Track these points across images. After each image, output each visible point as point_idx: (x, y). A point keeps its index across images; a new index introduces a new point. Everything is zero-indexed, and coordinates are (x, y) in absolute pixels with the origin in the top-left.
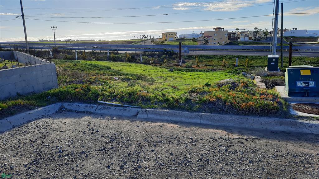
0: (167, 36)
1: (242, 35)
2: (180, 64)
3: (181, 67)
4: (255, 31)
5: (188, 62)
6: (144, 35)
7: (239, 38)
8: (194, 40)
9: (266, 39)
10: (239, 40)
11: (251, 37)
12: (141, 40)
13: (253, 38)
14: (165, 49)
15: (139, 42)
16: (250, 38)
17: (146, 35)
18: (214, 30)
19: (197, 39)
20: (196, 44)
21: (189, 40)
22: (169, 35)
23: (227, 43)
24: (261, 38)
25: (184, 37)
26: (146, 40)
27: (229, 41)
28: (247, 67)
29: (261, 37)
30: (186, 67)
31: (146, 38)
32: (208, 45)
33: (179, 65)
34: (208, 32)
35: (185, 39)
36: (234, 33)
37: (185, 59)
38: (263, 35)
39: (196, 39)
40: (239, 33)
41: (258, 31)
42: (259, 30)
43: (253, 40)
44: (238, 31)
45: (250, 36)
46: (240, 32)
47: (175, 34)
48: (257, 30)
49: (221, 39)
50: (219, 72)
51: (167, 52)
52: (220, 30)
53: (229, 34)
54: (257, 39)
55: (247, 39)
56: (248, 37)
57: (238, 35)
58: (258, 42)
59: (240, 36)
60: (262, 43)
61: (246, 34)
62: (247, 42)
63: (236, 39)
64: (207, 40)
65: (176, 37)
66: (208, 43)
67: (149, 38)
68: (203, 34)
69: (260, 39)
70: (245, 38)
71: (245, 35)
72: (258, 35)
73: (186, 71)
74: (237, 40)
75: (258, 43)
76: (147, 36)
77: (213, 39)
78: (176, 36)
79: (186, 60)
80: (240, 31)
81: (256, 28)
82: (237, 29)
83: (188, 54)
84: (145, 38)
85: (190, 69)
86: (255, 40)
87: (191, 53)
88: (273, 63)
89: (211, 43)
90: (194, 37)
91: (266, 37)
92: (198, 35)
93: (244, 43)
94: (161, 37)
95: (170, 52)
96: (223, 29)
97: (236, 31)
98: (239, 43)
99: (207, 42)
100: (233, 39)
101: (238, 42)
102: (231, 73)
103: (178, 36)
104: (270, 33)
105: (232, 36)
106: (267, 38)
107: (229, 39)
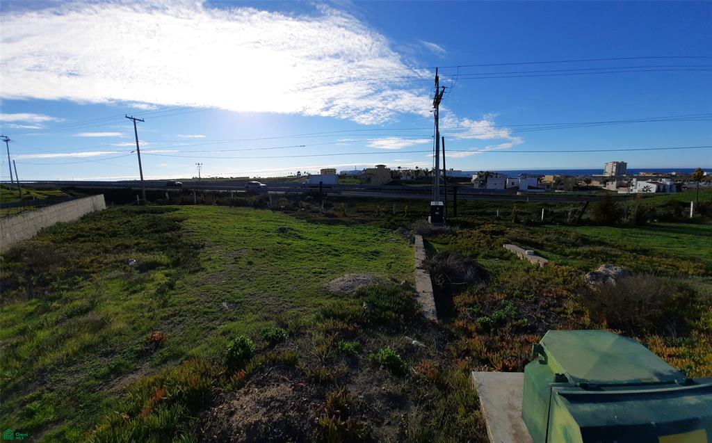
0: (326, 174)
1: (404, 174)
2: (320, 210)
4: (416, 170)
8: (356, 178)
13: (415, 177)
15: (294, 179)
16: (412, 177)
17: (302, 172)
18: (377, 167)
20: (357, 182)
21: (350, 177)
22: (329, 172)
23: (389, 182)
25: (345, 173)
26: (302, 177)
27: (391, 180)
28: (407, 216)
30: (327, 215)
31: (302, 175)
32: (371, 184)
33: (317, 212)
34: (370, 169)
35: (346, 177)
36: (396, 172)
39: (358, 177)
41: (419, 171)
42: (420, 169)
43: (414, 179)
45: (411, 175)
46: (402, 171)
47: (334, 170)
48: (418, 169)
49: (384, 177)
50: (369, 225)
52: (383, 167)
53: (392, 172)
54: (419, 179)
55: (409, 178)
57: (400, 174)
59: (403, 176)
60: (424, 183)
61: (407, 172)
62: (409, 181)
65: (335, 175)
67: (306, 175)
68: (365, 171)
69: (422, 178)
70: (407, 177)
71: (406, 174)
72: (420, 175)
74: (400, 179)
75: (419, 183)
76: (304, 173)
77: (376, 178)
78: (335, 173)
79: (334, 204)
80: (402, 169)
81: (417, 167)
82: (399, 168)
86: (417, 180)
87: (344, 194)
88: (437, 213)
89: (373, 183)
92: (360, 172)
93: (407, 182)
94: (320, 174)
96: (385, 167)
98: (401, 183)
99: (369, 180)
100: (396, 179)
101: (400, 181)
102: (385, 227)
103: (338, 172)
104: (431, 172)
105: (394, 175)
106: (428, 178)
107: (392, 177)
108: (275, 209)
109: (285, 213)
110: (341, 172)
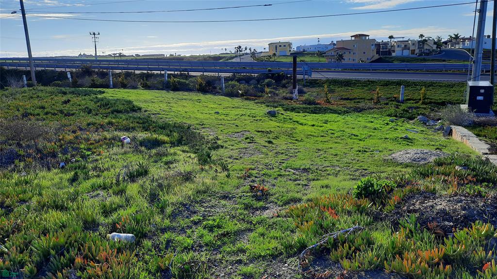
0: (276, 49)
1: (398, 46)
2: (294, 96)
3: (295, 102)
4: (420, 40)
5: (308, 91)
6: (240, 47)
7: (394, 51)
8: (321, 54)
9: (439, 53)
10: (394, 54)
11: (414, 50)
12: (235, 55)
13: (417, 51)
14: (270, 68)
15: (232, 58)
16: (413, 52)
17: (243, 47)
18: (353, 38)
19: (325, 53)
20: (323, 60)
21: (312, 54)
22: (280, 46)
23: (373, 59)
24: (431, 52)
25: (304, 50)
26: (243, 55)
27: (377, 57)
29: (431, 50)
30: (305, 102)
31: (243, 52)
32: (343, 62)
33: (291, 99)
34: (343, 41)
35: (306, 54)
36: (386, 44)
37: (305, 86)
38: (435, 47)
39: (323, 53)
40: (393, 43)
41: (425, 40)
42: (427, 39)
43: (416, 54)
44: (392, 40)
45: (412, 48)
46: (395, 42)
47: (290, 44)
48: (424, 38)
49: (364, 53)
51: (273, 75)
52: (364, 38)
53: (378, 45)
54: (424, 53)
55: (406, 53)
56: (409, 49)
57: (392, 46)
58: (426, 57)
59: (397, 49)
60: (433, 60)
61: (405, 44)
62: (407, 57)
63: (389, 53)
64: (342, 55)
65: (290, 51)
66: (343, 59)
67: (248, 51)
68: (334, 44)
69: (429, 53)
70: (404, 51)
71: (403, 46)
72: (426, 47)
73: (305, 110)
74: (391, 54)
75: (425, 60)
76: (246, 49)
77: (352, 53)
78: (290, 47)
80: (396, 40)
81: (422, 36)
82: (391, 37)
83: (310, 78)
84: (241, 51)
85: (313, 108)
86: (420, 55)
87: (315, 76)
88: (480, 98)
89: (348, 59)
90: (321, 50)
91: (439, 49)
92: (326, 46)
93: (402, 59)
94: (267, 50)
95: (279, 74)
96: (367, 37)
97: (389, 40)
98: (394, 60)
99: (341, 57)
100: (384, 53)
101: (392, 58)
104: (446, 43)
105: (383, 49)
106: (441, 52)
107: (378, 52)
108: (232, 95)
109: (246, 99)
110: (298, 48)
